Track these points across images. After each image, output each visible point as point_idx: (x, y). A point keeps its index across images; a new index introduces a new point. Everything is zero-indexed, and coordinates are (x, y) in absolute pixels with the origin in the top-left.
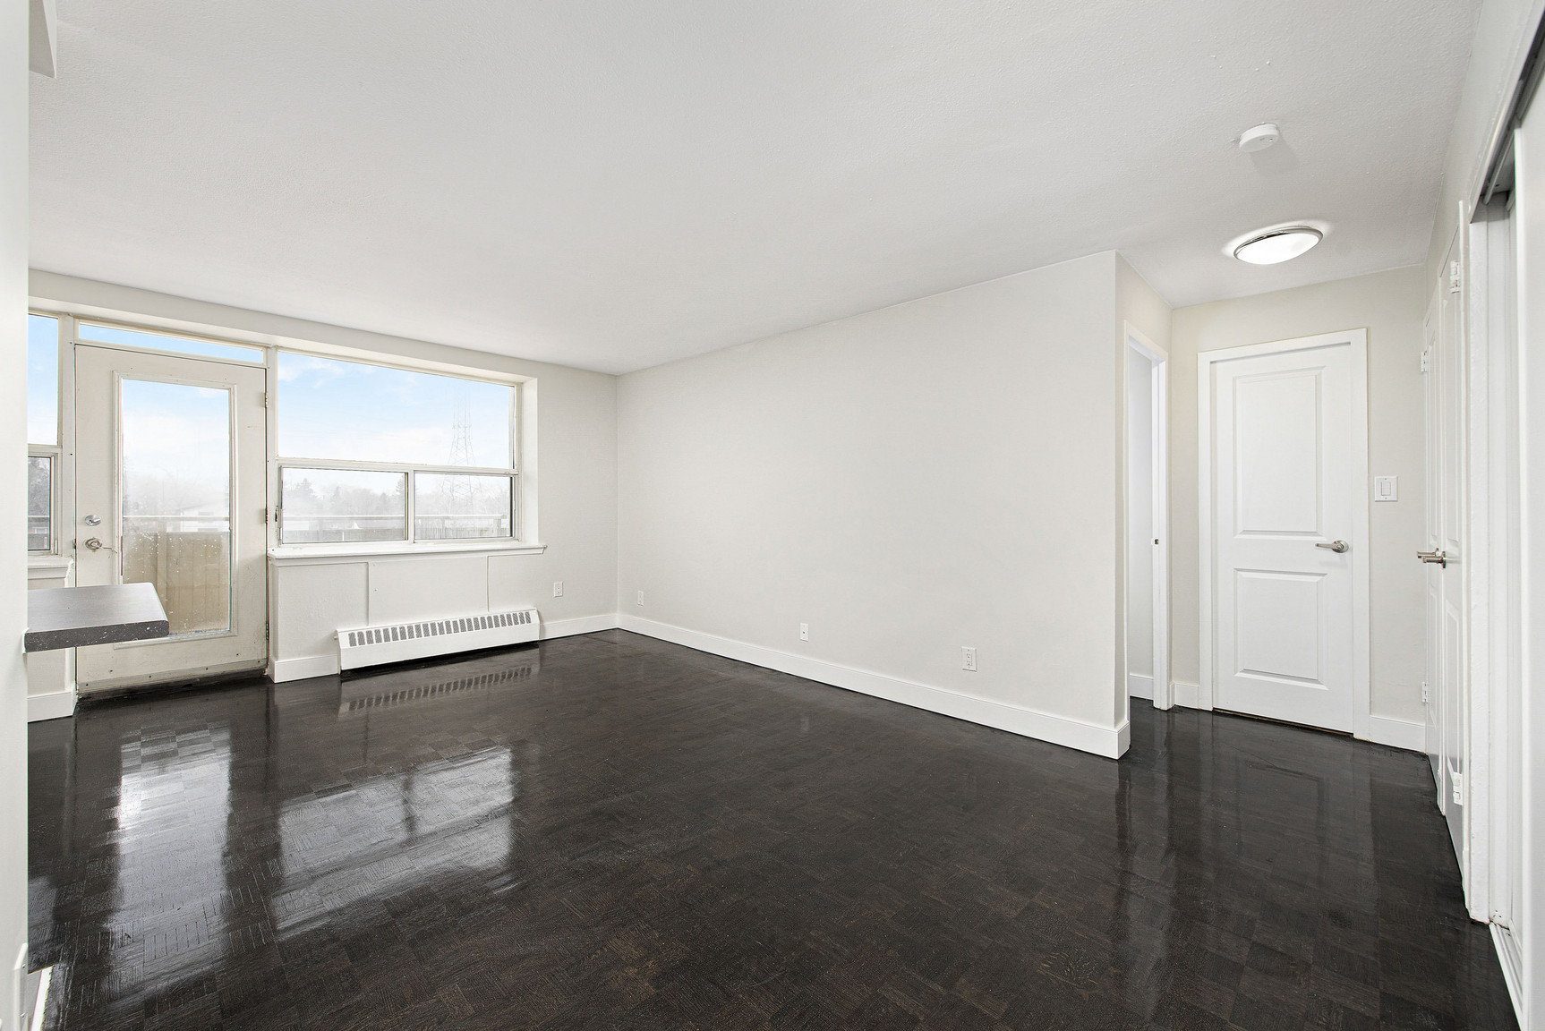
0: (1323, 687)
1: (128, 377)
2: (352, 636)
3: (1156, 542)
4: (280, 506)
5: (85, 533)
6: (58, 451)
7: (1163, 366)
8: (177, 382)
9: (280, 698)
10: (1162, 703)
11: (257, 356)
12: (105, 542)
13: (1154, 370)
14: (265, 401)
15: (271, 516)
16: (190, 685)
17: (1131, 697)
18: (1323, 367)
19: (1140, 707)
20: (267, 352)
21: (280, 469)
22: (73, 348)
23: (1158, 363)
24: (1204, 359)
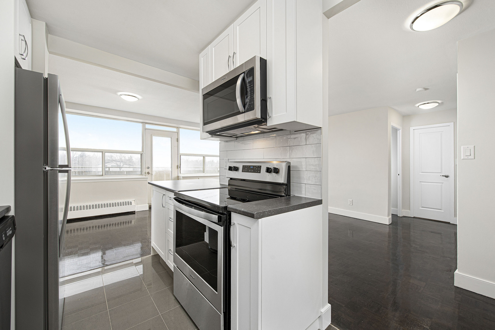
0: (443, 211)
1: (154, 136)
3: (399, 175)
4: (180, 165)
5: (147, 171)
6: (143, 152)
7: (400, 131)
8: (162, 137)
10: (400, 215)
12: (150, 172)
13: (398, 132)
14: (178, 140)
15: (179, 167)
17: (392, 214)
18: (443, 131)
19: (394, 216)
20: (178, 129)
21: (180, 156)
22: (145, 129)
23: (399, 130)
24: (412, 129)
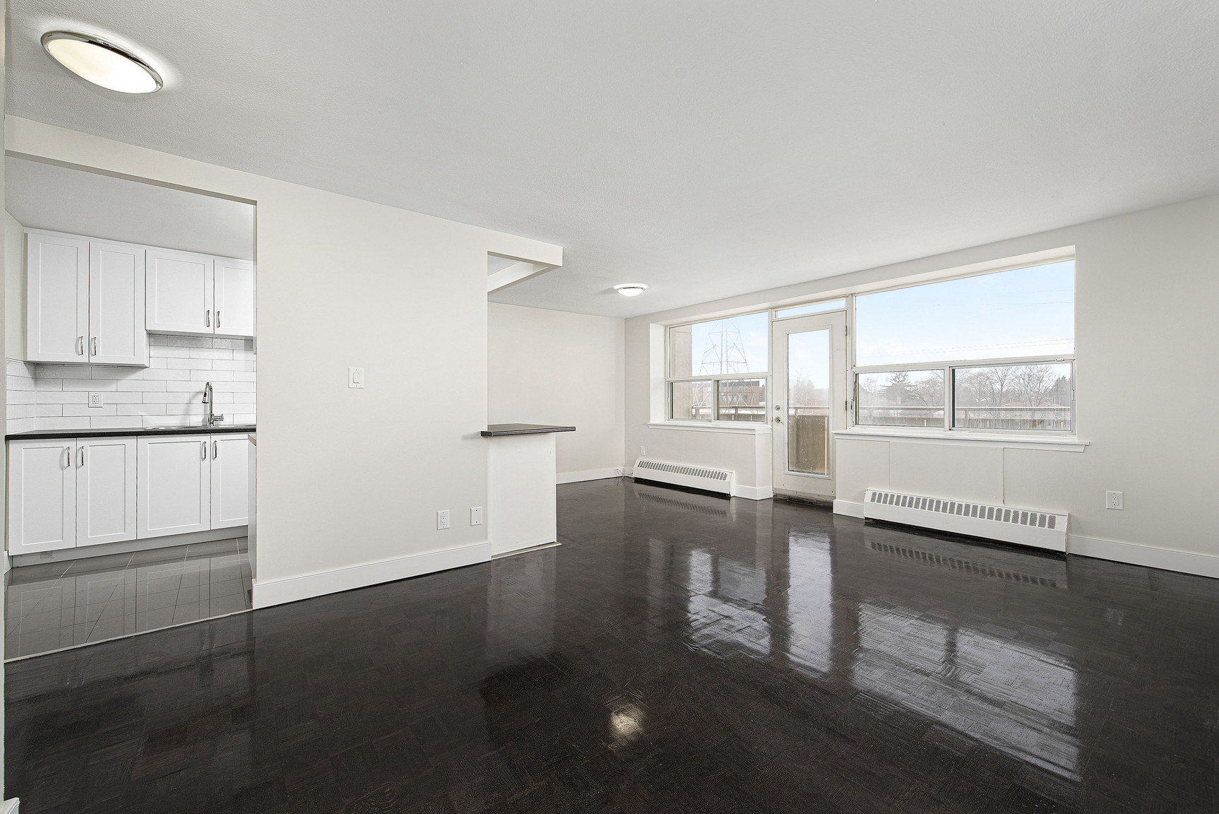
1: (793, 333)
2: (874, 494)
5: (776, 414)
6: (767, 375)
9: (836, 521)
11: (841, 304)
12: (781, 419)
14: (846, 331)
15: (849, 406)
16: (812, 503)
20: (848, 299)
22: (772, 323)
